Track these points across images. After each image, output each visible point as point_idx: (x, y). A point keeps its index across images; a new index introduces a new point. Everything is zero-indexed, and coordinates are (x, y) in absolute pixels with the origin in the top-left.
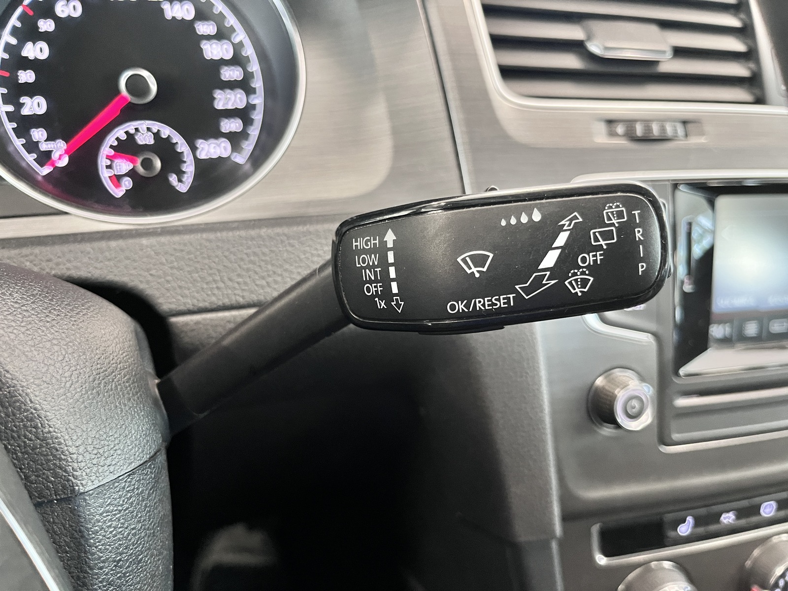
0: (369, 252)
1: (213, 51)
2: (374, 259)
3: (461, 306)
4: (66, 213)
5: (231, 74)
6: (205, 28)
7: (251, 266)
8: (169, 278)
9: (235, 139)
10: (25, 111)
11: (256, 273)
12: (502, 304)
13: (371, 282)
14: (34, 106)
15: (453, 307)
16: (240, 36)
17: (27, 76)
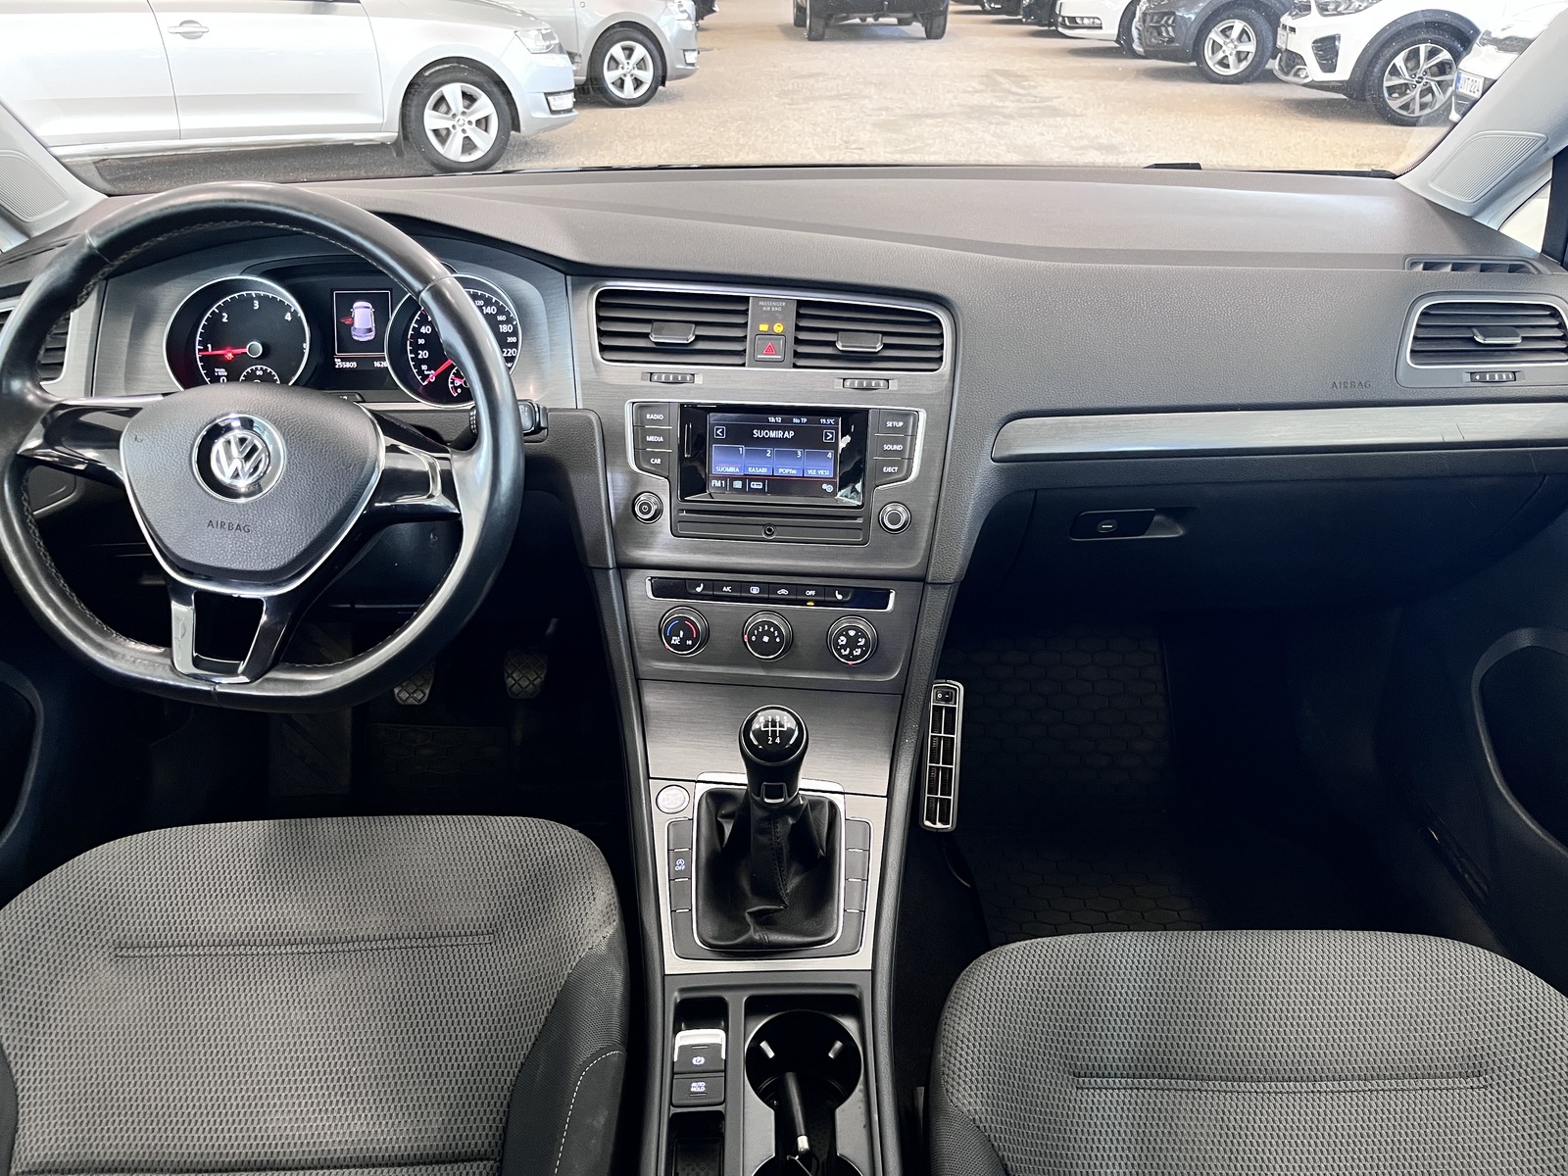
10: (420, 357)
14: (424, 354)
17: (421, 341)
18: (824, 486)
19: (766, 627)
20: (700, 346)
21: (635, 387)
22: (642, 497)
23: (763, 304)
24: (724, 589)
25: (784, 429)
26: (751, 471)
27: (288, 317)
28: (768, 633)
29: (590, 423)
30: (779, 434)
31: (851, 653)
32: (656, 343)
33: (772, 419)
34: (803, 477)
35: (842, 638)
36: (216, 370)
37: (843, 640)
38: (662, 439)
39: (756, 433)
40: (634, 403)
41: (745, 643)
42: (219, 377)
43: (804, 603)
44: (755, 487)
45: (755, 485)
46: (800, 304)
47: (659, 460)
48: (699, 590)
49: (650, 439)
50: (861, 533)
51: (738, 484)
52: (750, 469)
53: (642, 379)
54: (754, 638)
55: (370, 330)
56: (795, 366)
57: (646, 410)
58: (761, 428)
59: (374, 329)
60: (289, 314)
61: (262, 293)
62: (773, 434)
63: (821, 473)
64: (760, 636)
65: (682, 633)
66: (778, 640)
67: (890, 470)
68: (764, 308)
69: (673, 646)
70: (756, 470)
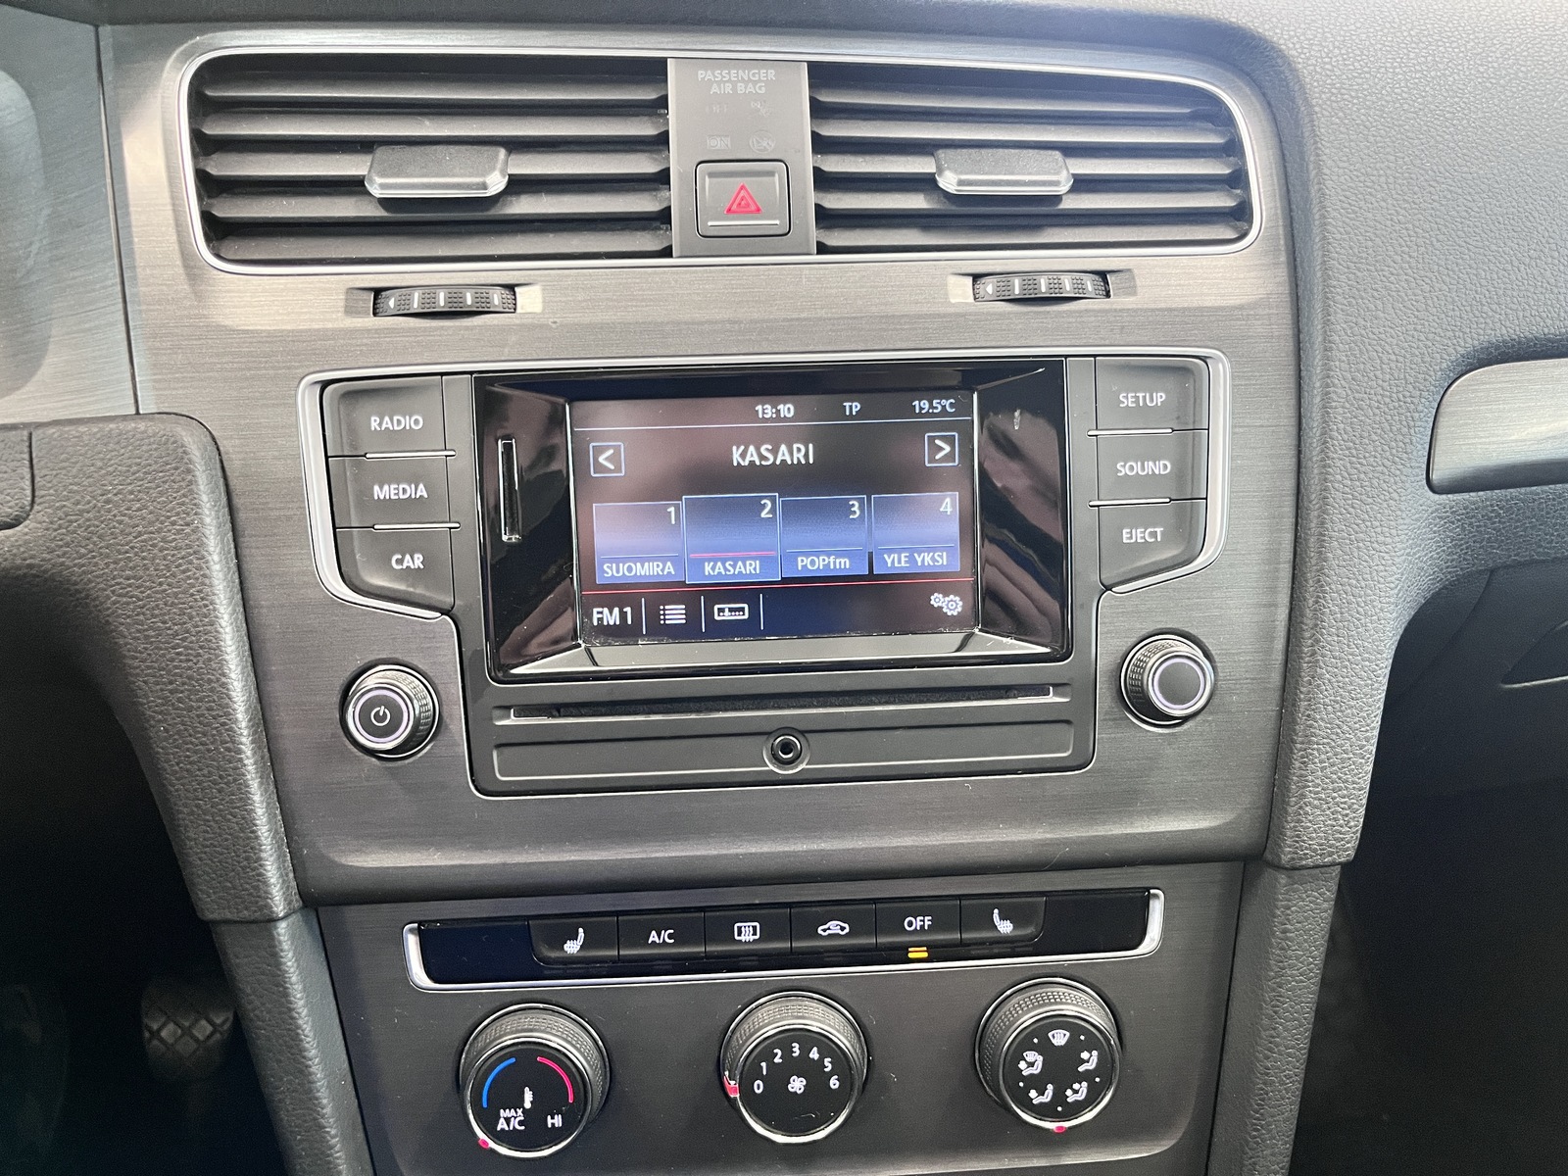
18: (937, 600)
19: (796, 1047)
20: (526, 205)
21: (324, 335)
22: (371, 680)
23: (709, 75)
24: (653, 937)
26: (714, 571)
28: (804, 1067)
29: (181, 456)
31: (1060, 1096)
32: (385, 203)
33: (765, 410)
34: (871, 576)
35: (1031, 1056)
37: (1032, 1063)
38: (422, 491)
40: (325, 384)
41: (732, 1102)
43: (899, 955)
44: (727, 616)
45: (724, 613)
46: (822, 75)
47: (419, 558)
49: (380, 492)
50: (1068, 734)
51: (675, 614)
52: (708, 568)
53: (350, 310)
54: (759, 1087)
56: (822, 249)
57: (366, 405)
63: (926, 561)
64: (778, 1079)
65: (528, 1096)
66: (834, 1083)
67: (1139, 535)
68: (715, 89)
69: (501, 1137)
70: (726, 569)
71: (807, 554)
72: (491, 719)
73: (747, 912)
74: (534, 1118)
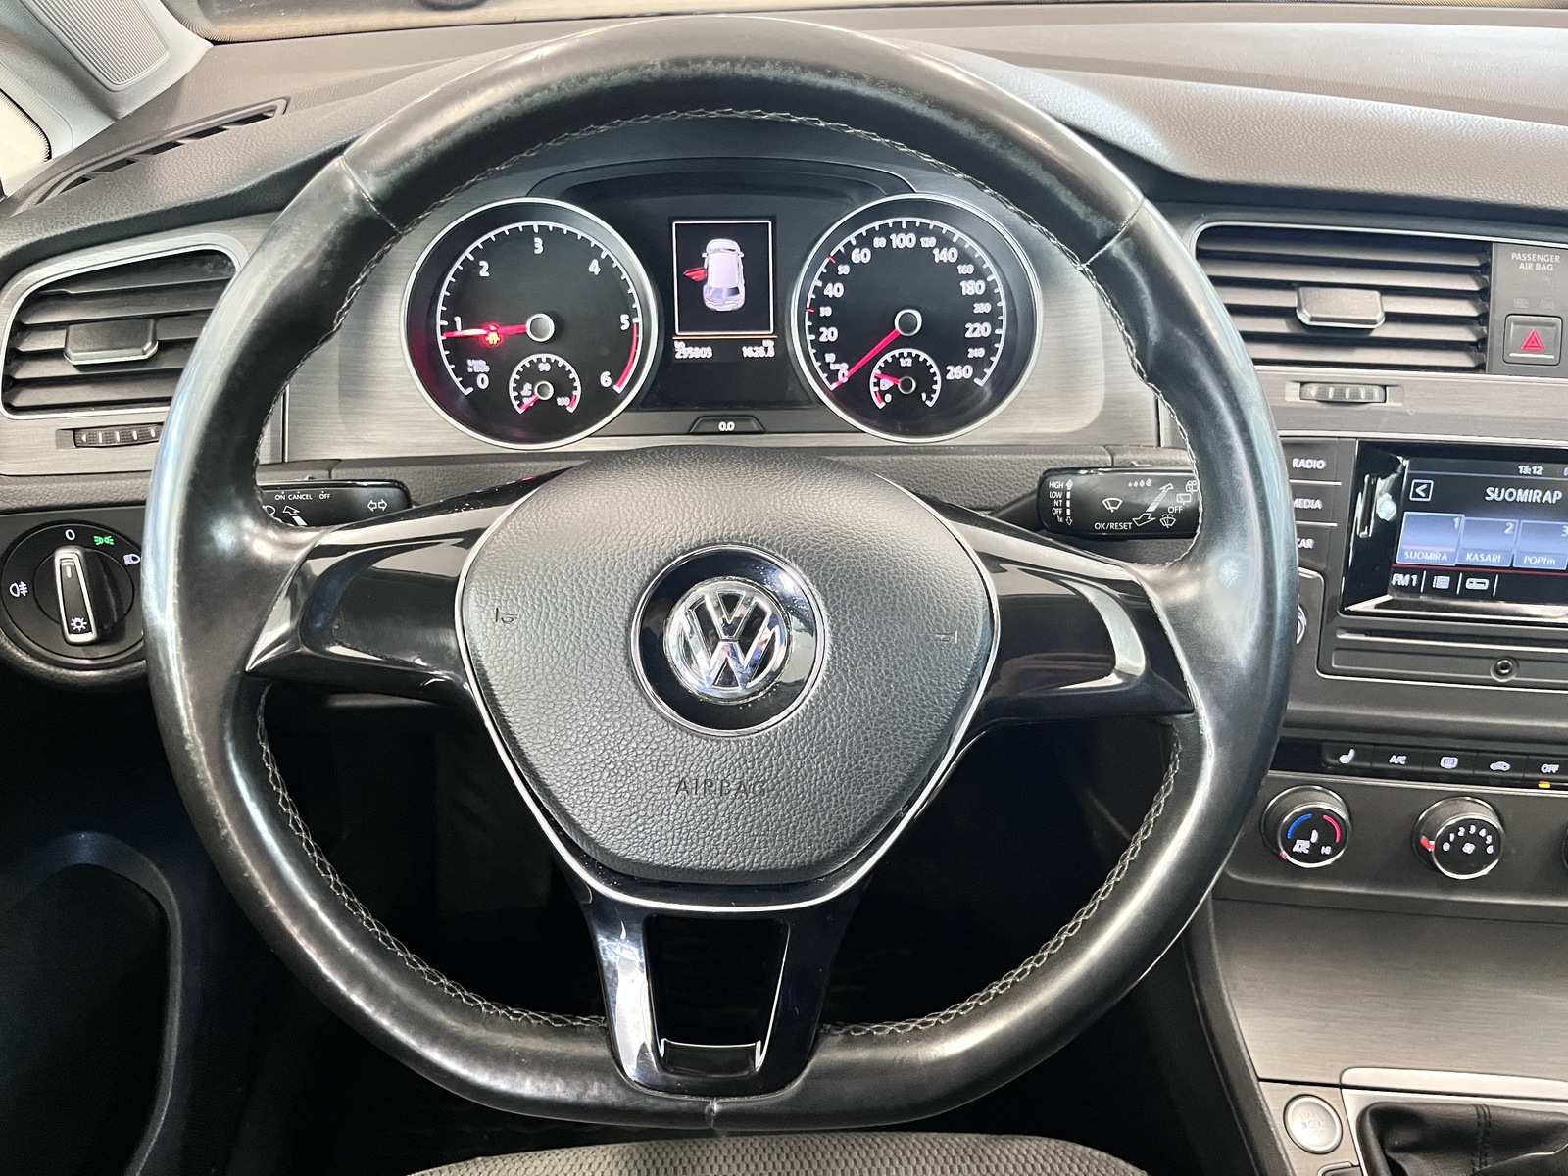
0: (1057, 490)
1: (970, 288)
2: (1060, 495)
3: (1102, 526)
4: (864, 432)
5: (982, 308)
6: (965, 269)
7: (983, 481)
8: (928, 485)
9: (979, 365)
10: (823, 339)
11: (986, 486)
12: (1124, 527)
13: (1056, 507)
14: (830, 334)
15: (1098, 526)
16: (994, 277)
17: (826, 311)
19: (1472, 827)
23: (1518, 256)
24: (1393, 759)
25: (1544, 487)
26: (1471, 559)
27: (594, 268)
28: (1468, 838)
30: (1534, 495)
32: (1308, 327)
33: (1524, 469)
36: (469, 362)
38: (1318, 504)
39: (1492, 494)
41: (1430, 853)
42: (475, 375)
43: (1535, 784)
44: (1475, 586)
45: (1473, 584)
47: (1312, 542)
48: (1345, 759)
51: (1442, 582)
52: (1468, 557)
53: (1286, 395)
54: (1446, 847)
55: (736, 291)
57: (1300, 452)
58: (1500, 484)
59: (742, 290)
60: (595, 262)
61: (551, 225)
62: (1522, 495)
64: (1459, 843)
65: (1314, 835)
66: (1490, 850)
68: (1522, 266)
69: (1296, 856)
70: (1479, 558)
71: (1531, 554)
72: (1335, 634)
73: (1450, 752)
74: (1316, 848)
